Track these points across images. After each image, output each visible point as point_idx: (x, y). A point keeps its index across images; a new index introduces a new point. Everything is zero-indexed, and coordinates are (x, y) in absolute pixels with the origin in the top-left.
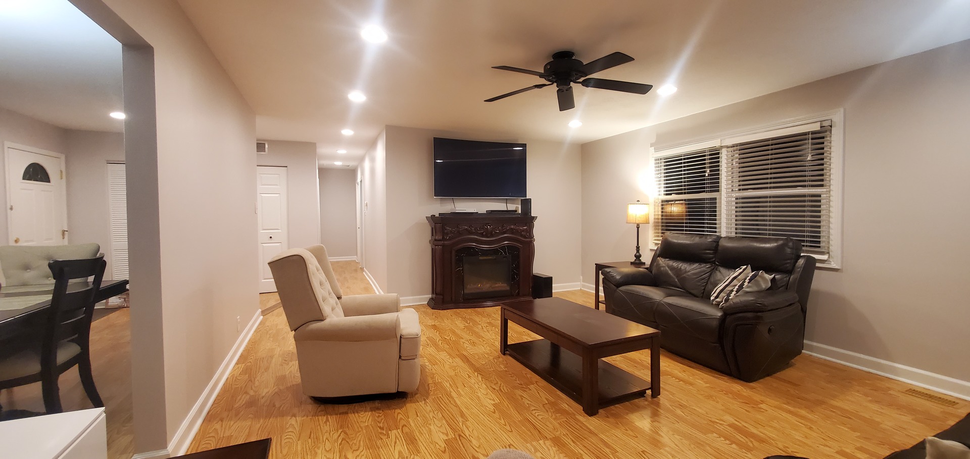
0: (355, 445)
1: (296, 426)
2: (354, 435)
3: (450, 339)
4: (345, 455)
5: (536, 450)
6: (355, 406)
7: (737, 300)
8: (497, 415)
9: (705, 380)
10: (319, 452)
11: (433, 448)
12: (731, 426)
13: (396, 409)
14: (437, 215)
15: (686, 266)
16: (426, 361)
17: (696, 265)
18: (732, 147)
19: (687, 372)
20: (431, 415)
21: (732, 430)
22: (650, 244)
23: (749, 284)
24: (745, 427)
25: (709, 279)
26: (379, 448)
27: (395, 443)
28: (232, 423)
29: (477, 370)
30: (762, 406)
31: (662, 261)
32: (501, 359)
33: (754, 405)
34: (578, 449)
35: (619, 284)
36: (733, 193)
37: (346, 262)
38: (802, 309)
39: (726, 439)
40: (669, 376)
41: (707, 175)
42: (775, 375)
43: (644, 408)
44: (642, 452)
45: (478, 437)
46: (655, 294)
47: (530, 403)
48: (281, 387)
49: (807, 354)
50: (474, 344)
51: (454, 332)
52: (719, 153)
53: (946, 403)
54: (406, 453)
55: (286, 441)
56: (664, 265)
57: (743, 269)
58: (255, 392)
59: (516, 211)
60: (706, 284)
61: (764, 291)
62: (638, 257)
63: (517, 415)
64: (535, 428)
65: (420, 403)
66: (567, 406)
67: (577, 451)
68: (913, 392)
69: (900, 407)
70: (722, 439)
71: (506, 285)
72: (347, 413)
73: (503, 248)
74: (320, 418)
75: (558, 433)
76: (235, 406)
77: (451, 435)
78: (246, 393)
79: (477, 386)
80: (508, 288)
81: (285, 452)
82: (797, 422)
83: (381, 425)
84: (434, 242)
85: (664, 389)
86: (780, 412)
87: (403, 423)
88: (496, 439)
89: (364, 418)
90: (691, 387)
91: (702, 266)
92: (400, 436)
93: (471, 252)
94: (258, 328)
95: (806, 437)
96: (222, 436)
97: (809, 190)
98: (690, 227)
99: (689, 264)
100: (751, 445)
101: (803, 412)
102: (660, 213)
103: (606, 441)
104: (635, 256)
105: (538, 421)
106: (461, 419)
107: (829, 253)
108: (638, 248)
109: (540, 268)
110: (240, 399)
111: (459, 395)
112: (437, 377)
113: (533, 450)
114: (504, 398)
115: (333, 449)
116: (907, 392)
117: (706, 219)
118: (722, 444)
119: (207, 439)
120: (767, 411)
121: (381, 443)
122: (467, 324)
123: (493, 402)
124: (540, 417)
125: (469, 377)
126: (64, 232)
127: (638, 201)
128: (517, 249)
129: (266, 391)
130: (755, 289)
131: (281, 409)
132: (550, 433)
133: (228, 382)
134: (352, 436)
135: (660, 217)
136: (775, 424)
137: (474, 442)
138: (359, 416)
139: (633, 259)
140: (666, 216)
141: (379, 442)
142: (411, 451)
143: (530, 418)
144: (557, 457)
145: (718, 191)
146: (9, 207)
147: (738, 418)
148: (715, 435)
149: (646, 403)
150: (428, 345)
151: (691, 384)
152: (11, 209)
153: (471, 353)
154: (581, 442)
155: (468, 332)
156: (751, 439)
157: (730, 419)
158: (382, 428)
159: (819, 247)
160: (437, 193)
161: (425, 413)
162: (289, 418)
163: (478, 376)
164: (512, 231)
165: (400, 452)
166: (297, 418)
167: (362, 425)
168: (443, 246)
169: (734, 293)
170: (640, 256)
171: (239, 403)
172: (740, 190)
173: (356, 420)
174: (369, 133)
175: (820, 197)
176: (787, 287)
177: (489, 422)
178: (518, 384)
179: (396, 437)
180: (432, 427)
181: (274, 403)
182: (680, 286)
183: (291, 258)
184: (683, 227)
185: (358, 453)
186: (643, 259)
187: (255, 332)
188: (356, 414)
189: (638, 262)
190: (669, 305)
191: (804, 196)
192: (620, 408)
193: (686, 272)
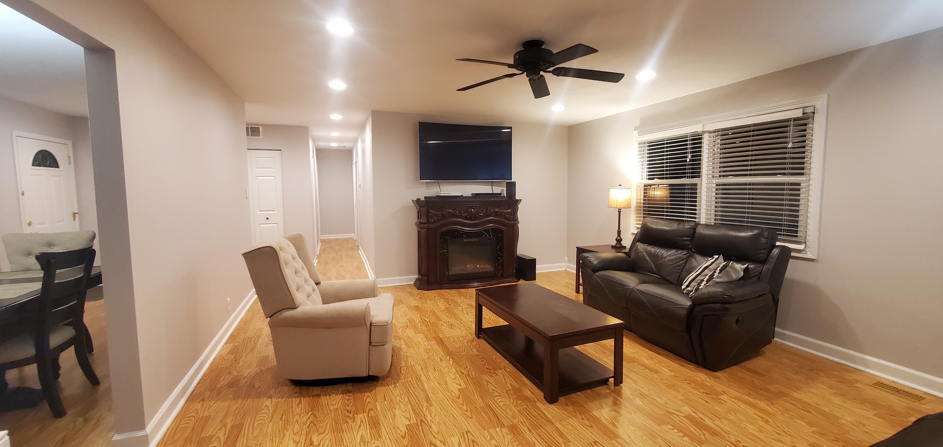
0: (322, 429)
1: (270, 408)
2: (322, 418)
3: (430, 321)
4: (310, 439)
5: (492, 438)
6: (328, 389)
7: (706, 291)
8: (460, 401)
9: (671, 368)
10: (287, 434)
11: (394, 432)
12: (688, 417)
13: (366, 392)
14: (422, 199)
15: (663, 252)
16: (403, 343)
17: (673, 252)
18: (714, 132)
19: (654, 360)
20: (398, 399)
21: (687, 421)
22: (631, 227)
23: (720, 275)
24: (702, 419)
25: (685, 265)
26: (343, 432)
27: (360, 427)
28: (213, 402)
29: (450, 354)
30: (722, 397)
31: (641, 246)
32: (475, 343)
33: (714, 395)
34: (531, 437)
35: (596, 269)
36: (714, 179)
37: (345, 239)
38: (774, 299)
39: (680, 431)
40: (636, 363)
41: (688, 160)
42: (742, 364)
43: (606, 396)
44: (593, 442)
45: (439, 423)
46: (629, 280)
47: (494, 388)
48: (263, 368)
49: (779, 342)
50: (451, 326)
51: (434, 313)
52: (701, 138)
53: (913, 398)
54: (367, 437)
55: (258, 422)
56: (642, 250)
57: (715, 258)
58: (238, 372)
59: (500, 194)
60: (682, 271)
61: (734, 281)
62: (619, 241)
63: (480, 401)
64: (496, 415)
65: (390, 387)
66: (529, 393)
67: (531, 440)
68: (881, 385)
69: (863, 401)
70: (676, 431)
71: (490, 266)
72: (319, 395)
73: (487, 231)
74: (294, 400)
75: (515, 421)
76: (218, 387)
77: (413, 421)
78: (230, 373)
79: (446, 370)
80: (492, 269)
81: (256, 433)
82: (755, 416)
83: (349, 408)
84: (420, 225)
85: (628, 377)
86: (739, 403)
87: (370, 406)
88: (455, 425)
89: (334, 401)
90: (655, 376)
91: (679, 252)
92: (365, 420)
93: (456, 235)
94: (251, 307)
95: (761, 431)
96: (201, 416)
97: (789, 178)
98: (671, 212)
99: (666, 250)
100: (703, 437)
101: (763, 404)
102: (642, 197)
103: (561, 430)
104: (616, 240)
105: (499, 407)
106: (425, 404)
107: (805, 243)
108: (619, 232)
109: (524, 249)
110: (223, 380)
111: (429, 379)
112: (410, 360)
113: (489, 438)
114: (470, 383)
115: (300, 432)
116: (874, 385)
117: (686, 205)
118: (674, 436)
119: (188, 419)
120: (726, 402)
121: (346, 427)
122: (448, 306)
123: (459, 387)
124: (501, 404)
125: (441, 360)
126: (75, 214)
127: (620, 185)
128: (501, 232)
129: (248, 371)
130: (725, 279)
131: (260, 389)
132: (508, 420)
133: (215, 363)
134: (320, 419)
135: (642, 201)
136: (732, 417)
137: (435, 428)
138: (330, 399)
139: (614, 243)
140: (649, 200)
141: (345, 426)
142: (373, 435)
143: (492, 405)
144: (510, 445)
145: (699, 177)
146: (20, 192)
147: (695, 409)
148: (669, 426)
149: (608, 391)
150: (407, 327)
151: (656, 372)
152: (23, 194)
153: (447, 336)
154: (537, 431)
155: (448, 314)
156: (704, 432)
157: (687, 410)
158: (349, 412)
159: (797, 236)
160: (423, 177)
161: (393, 397)
162: (265, 399)
163: (449, 360)
164: (496, 214)
165: (362, 437)
166: (273, 399)
167: (332, 408)
168: (428, 229)
169: (704, 283)
170: (621, 240)
171: (222, 383)
172: (720, 176)
173: (326, 403)
174: (358, 117)
175: (800, 185)
176: (759, 276)
177: (452, 408)
178: (487, 368)
179: (361, 421)
180: (397, 412)
181: (254, 384)
182: (656, 272)
183: (263, 249)
184: (663, 212)
185: (323, 435)
186: (624, 243)
187: (248, 311)
188: (328, 397)
189: (619, 246)
190: (640, 292)
191: (783, 184)
192: (581, 396)
193: (663, 258)
